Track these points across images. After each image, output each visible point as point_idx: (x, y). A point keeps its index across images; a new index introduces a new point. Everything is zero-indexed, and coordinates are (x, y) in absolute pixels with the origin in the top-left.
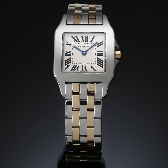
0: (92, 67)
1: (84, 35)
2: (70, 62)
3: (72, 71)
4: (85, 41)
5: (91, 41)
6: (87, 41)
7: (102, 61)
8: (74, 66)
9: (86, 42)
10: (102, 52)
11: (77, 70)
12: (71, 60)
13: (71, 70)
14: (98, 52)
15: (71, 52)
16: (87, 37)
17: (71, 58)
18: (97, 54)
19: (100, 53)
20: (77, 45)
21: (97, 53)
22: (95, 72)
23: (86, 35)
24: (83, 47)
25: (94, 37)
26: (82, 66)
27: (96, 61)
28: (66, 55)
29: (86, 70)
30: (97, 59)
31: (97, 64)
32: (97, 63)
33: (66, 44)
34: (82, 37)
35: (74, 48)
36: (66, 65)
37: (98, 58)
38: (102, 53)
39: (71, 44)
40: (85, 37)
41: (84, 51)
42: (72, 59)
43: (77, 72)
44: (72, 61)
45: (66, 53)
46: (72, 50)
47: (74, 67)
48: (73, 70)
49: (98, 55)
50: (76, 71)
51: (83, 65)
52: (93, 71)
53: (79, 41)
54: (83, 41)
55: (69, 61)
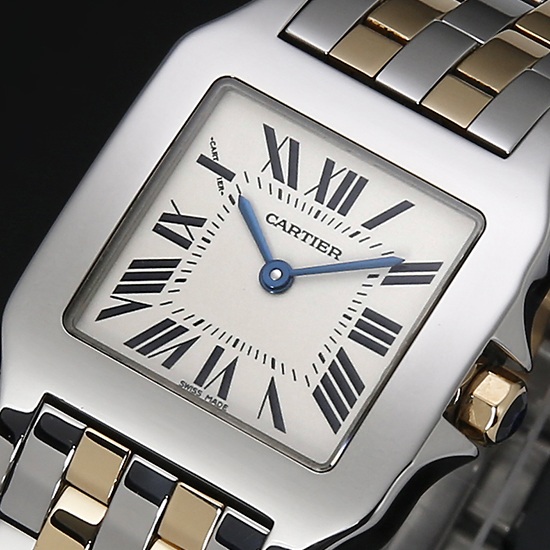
0: (272, 392)
1: (345, 162)
2: (158, 289)
3: (132, 354)
4: (332, 206)
5: (370, 225)
6: (343, 212)
7: (360, 387)
8: (168, 323)
9: (334, 214)
10: (397, 328)
11: (168, 364)
12: (167, 276)
13: (131, 344)
14: (368, 313)
15: (199, 222)
16: (363, 182)
17: (174, 263)
18: (351, 325)
19: (374, 330)
20: (264, 203)
21: (357, 316)
22: (276, 434)
23: (362, 169)
24: (294, 230)
25: (405, 206)
26: (218, 351)
27: (324, 369)
28: (158, 229)
29: (223, 392)
30: (331, 357)
31: (317, 394)
32: (316, 381)
33: (203, 160)
34: (329, 165)
35: (234, 209)
36: (119, 289)
37: (341, 355)
38: (390, 340)
39: (230, 176)
40: (351, 176)
41: (281, 265)
42: (177, 273)
43: (164, 372)
44: (170, 284)
45: (166, 217)
46: (211, 218)
47: (165, 332)
48: (143, 351)
49: (353, 336)
50: (155, 362)
51: (227, 347)
52: (266, 423)
53: (293, 184)
54: (320, 199)
55: (151, 276)
